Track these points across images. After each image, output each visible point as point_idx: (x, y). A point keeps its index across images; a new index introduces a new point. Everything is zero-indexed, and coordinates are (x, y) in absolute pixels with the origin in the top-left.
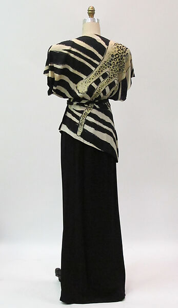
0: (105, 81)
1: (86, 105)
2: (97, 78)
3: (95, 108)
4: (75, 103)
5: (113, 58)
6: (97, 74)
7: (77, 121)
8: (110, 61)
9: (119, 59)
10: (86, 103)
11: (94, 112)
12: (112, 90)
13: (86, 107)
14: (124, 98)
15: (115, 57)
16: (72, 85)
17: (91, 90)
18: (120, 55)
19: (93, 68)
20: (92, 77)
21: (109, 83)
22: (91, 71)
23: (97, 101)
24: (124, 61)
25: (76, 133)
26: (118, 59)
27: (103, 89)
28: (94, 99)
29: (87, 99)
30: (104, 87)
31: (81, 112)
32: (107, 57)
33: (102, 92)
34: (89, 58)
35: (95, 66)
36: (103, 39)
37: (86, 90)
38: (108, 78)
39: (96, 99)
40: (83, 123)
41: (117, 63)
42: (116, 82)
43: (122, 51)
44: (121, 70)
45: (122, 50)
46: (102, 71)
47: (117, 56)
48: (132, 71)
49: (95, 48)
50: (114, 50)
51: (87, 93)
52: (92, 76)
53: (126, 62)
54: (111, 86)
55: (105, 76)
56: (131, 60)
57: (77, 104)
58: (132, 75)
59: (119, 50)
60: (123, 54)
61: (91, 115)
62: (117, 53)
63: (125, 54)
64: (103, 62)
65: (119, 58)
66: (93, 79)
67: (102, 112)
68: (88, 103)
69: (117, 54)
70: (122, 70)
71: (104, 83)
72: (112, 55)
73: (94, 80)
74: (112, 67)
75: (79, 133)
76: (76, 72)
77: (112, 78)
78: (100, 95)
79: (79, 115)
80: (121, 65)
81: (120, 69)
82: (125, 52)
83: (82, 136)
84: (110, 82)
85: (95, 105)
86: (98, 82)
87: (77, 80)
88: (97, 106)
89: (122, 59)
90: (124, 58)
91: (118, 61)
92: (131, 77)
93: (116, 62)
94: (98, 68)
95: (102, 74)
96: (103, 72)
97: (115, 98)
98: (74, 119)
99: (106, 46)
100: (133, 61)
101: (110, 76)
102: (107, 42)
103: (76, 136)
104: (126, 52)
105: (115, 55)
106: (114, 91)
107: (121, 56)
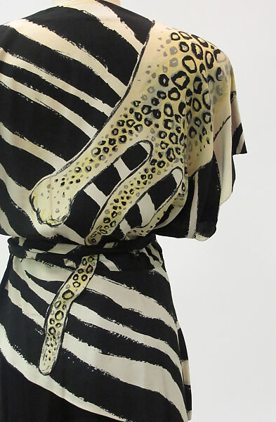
0: (137, 175)
1: (70, 263)
2: (103, 166)
3: (101, 270)
4: (32, 253)
5: (166, 90)
6: (106, 150)
7: (39, 319)
8: (155, 102)
9: (189, 93)
10: (70, 256)
11: (100, 285)
12: (165, 206)
13: (70, 268)
14: (207, 226)
15: (171, 85)
16: (16, 191)
17: (82, 211)
18: (192, 76)
19: (89, 130)
20: (88, 163)
21: (154, 182)
22: (82, 140)
23: (109, 246)
24: (208, 98)
25: (37, 365)
26: (183, 92)
27: (129, 206)
28: (98, 239)
29: (72, 239)
30: (134, 198)
31: (53, 287)
32: (141, 88)
33: (126, 217)
34: (72, 90)
35: (98, 120)
36: (126, 16)
37: (65, 211)
38: (147, 165)
39: (106, 239)
40: (60, 330)
41: (182, 106)
42: (179, 177)
43: (198, 62)
44: (197, 129)
45: (200, 57)
46: (123, 140)
47: (181, 81)
48: (238, 132)
49: (93, 51)
50: (170, 57)
51: (70, 222)
52: (84, 157)
53: (215, 99)
54: (161, 192)
55: (135, 157)
56: (233, 94)
57: (39, 258)
58: (238, 146)
59: (188, 58)
60: (205, 73)
61: (88, 298)
62: (180, 68)
63: (212, 72)
64: (127, 104)
65: (190, 86)
66: (88, 170)
67: (129, 285)
68: (77, 256)
69: (180, 74)
70: (199, 130)
71: (133, 185)
72: (162, 77)
73: (95, 172)
74: (160, 122)
75: (47, 363)
76: (27, 145)
77: (161, 164)
78: (118, 228)
79: (47, 296)
80: (195, 114)
81: (192, 129)
82: (210, 66)
83: (55, 374)
84: (157, 178)
85: (103, 258)
86: (107, 180)
87: (31, 172)
88: (111, 265)
89: (198, 91)
90: (206, 86)
91: (183, 99)
92: (234, 152)
93: (176, 105)
94: (107, 129)
95: (123, 148)
96: (130, 144)
97: (177, 229)
98: (29, 310)
99: (137, 45)
100: (238, 97)
101: (155, 156)
102: (142, 27)
103: (38, 375)
104: (216, 65)
105: (174, 79)
106: (171, 207)
107: (197, 79)
